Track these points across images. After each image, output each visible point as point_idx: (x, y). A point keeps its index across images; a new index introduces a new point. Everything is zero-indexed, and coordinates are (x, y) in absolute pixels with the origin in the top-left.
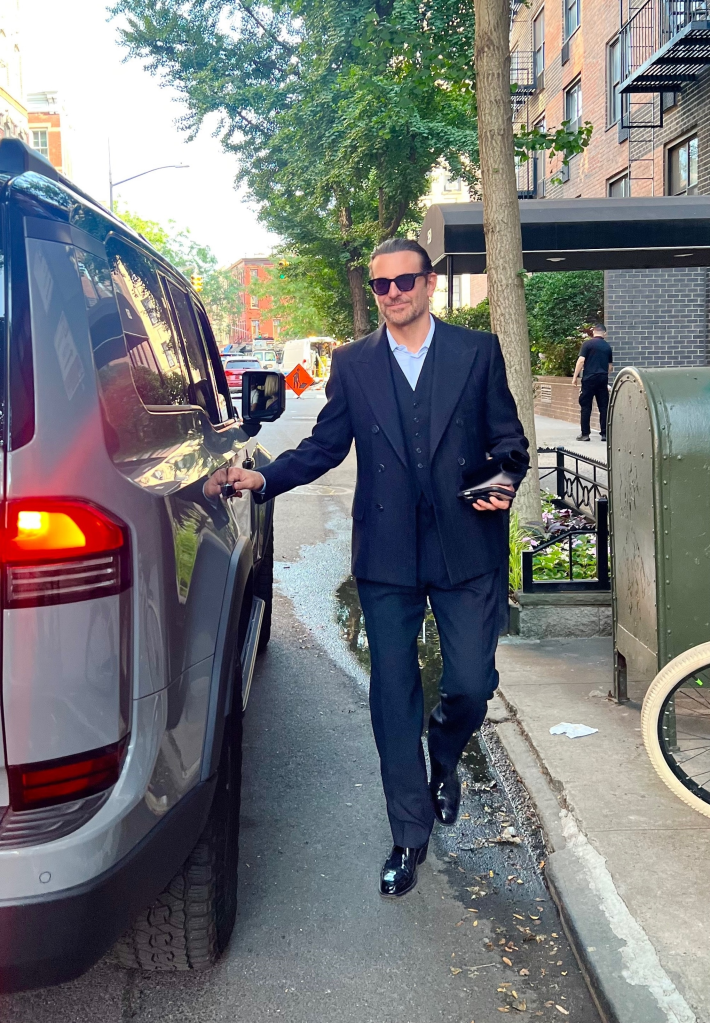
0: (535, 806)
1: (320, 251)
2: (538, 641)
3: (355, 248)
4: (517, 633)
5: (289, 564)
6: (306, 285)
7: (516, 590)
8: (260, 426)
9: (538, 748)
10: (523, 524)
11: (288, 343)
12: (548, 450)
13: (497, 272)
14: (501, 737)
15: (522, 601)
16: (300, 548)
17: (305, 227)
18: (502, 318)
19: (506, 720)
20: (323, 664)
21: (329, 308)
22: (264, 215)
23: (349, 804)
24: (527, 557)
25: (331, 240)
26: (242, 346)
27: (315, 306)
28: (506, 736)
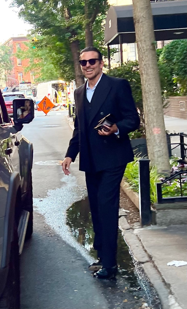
0: (158, 295)
1: (54, 32)
2: (166, 227)
3: (74, 30)
4: (155, 224)
5: (42, 199)
6: (48, 51)
7: (155, 203)
8: (23, 126)
9: (160, 271)
10: (160, 172)
11: (39, 84)
12: (175, 135)
13: (141, 43)
14: (144, 269)
15: (158, 208)
16: (48, 191)
17: (45, 19)
18: (145, 67)
19: (147, 262)
20: (59, 243)
21: (61, 64)
22: (22, 13)
23: (71, 298)
24: (159, 186)
25: (59, 26)
26: (14, 87)
27: (53, 63)
28: (146, 269)
